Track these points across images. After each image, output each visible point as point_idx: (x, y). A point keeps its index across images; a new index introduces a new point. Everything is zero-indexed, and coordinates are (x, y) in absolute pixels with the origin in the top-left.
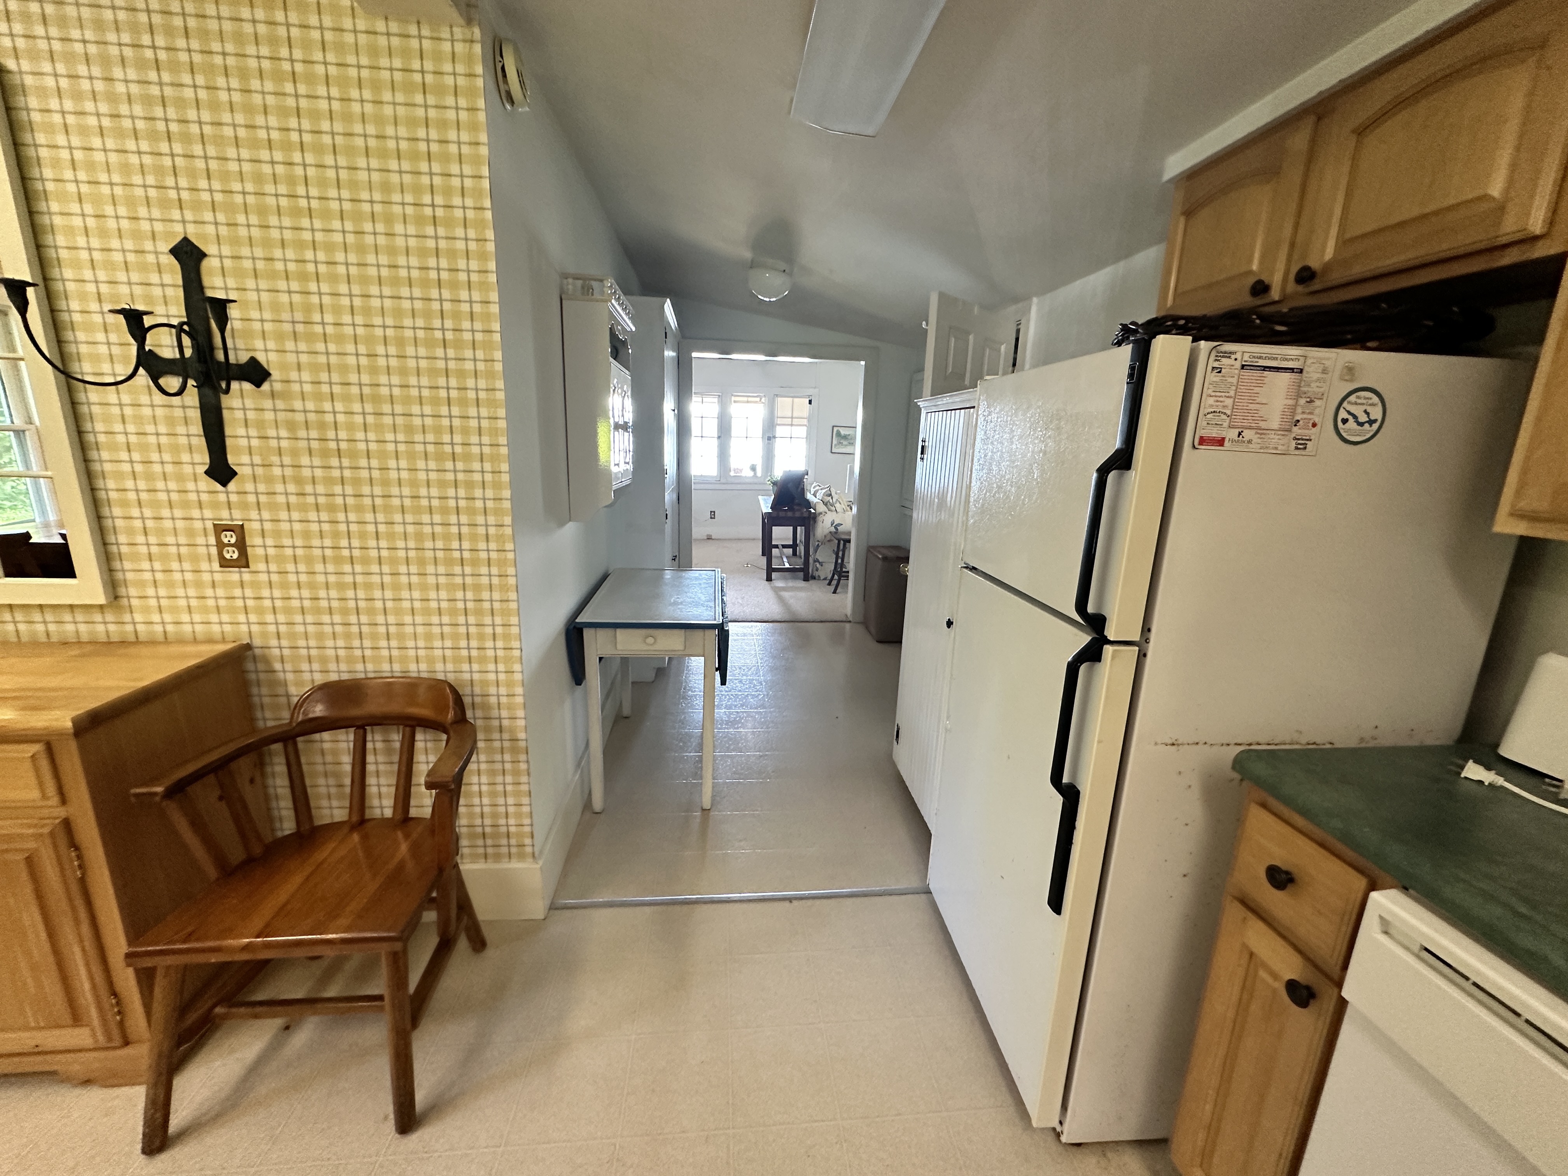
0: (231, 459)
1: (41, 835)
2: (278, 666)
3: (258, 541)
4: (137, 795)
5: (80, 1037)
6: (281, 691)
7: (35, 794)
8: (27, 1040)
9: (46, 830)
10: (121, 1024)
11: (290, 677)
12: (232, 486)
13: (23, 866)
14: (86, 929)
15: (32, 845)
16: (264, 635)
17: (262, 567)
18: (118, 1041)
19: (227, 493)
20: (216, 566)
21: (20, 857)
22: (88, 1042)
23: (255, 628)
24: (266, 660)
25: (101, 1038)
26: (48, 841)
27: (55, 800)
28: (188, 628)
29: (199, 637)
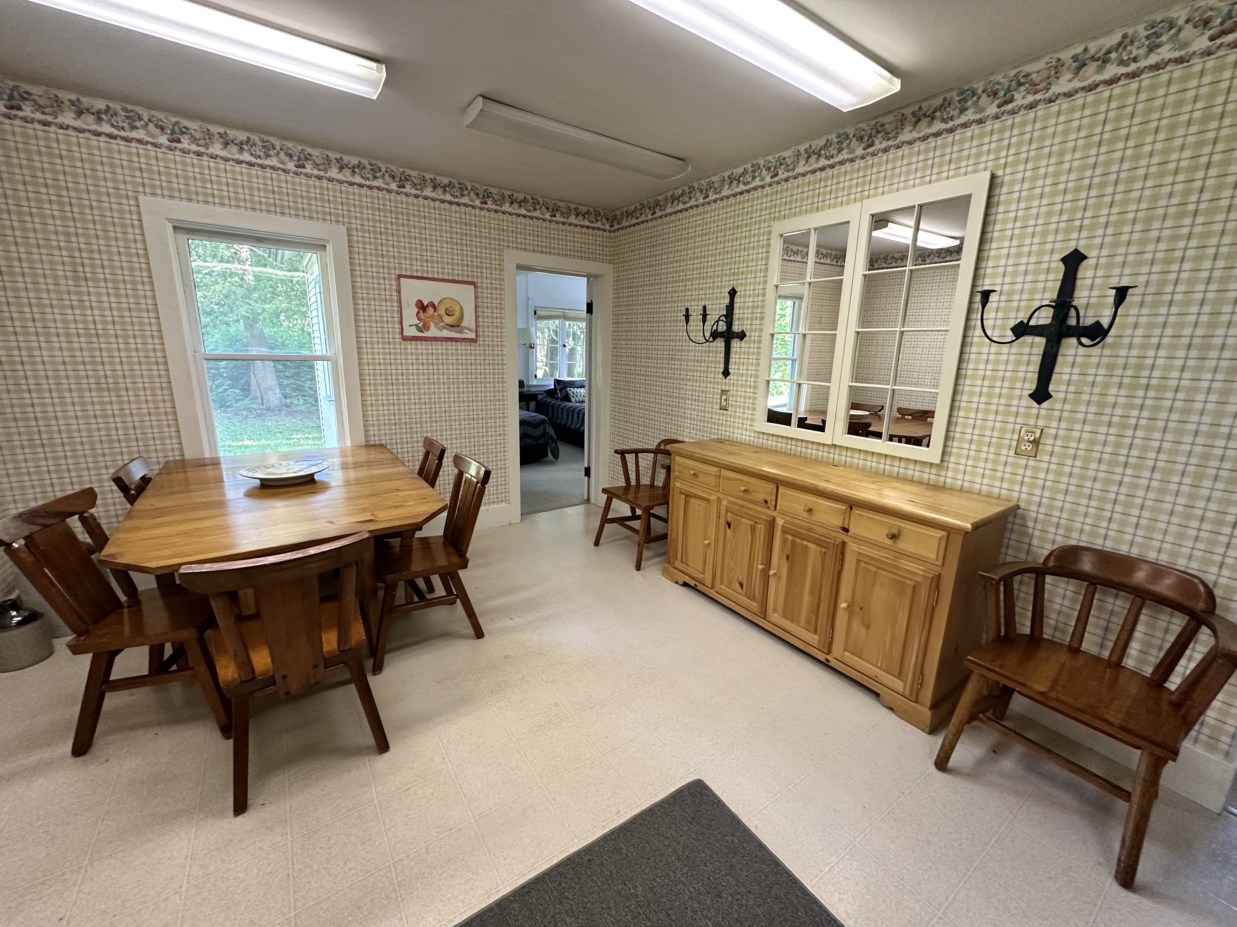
0: (1051, 388)
1: (926, 577)
2: (1030, 524)
3: (1050, 441)
4: (981, 575)
5: (898, 685)
6: (1026, 540)
7: (934, 556)
8: (874, 671)
9: (930, 576)
10: (918, 690)
11: (1037, 533)
12: (1045, 405)
13: (911, 588)
14: (925, 633)
15: (919, 580)
16: (1029, 502)
17: (1046, 458)
18: (913, 699)
19: (1039, 409)
20: (1012, 453)
21: (912, 583)
22: (901, 690)
23: (1024, 496)
24: (1024, 518)
25: (907, 692)
26: (929, 581)
27: (940, 563)
28: (977, 486)
29: (983, 493)
